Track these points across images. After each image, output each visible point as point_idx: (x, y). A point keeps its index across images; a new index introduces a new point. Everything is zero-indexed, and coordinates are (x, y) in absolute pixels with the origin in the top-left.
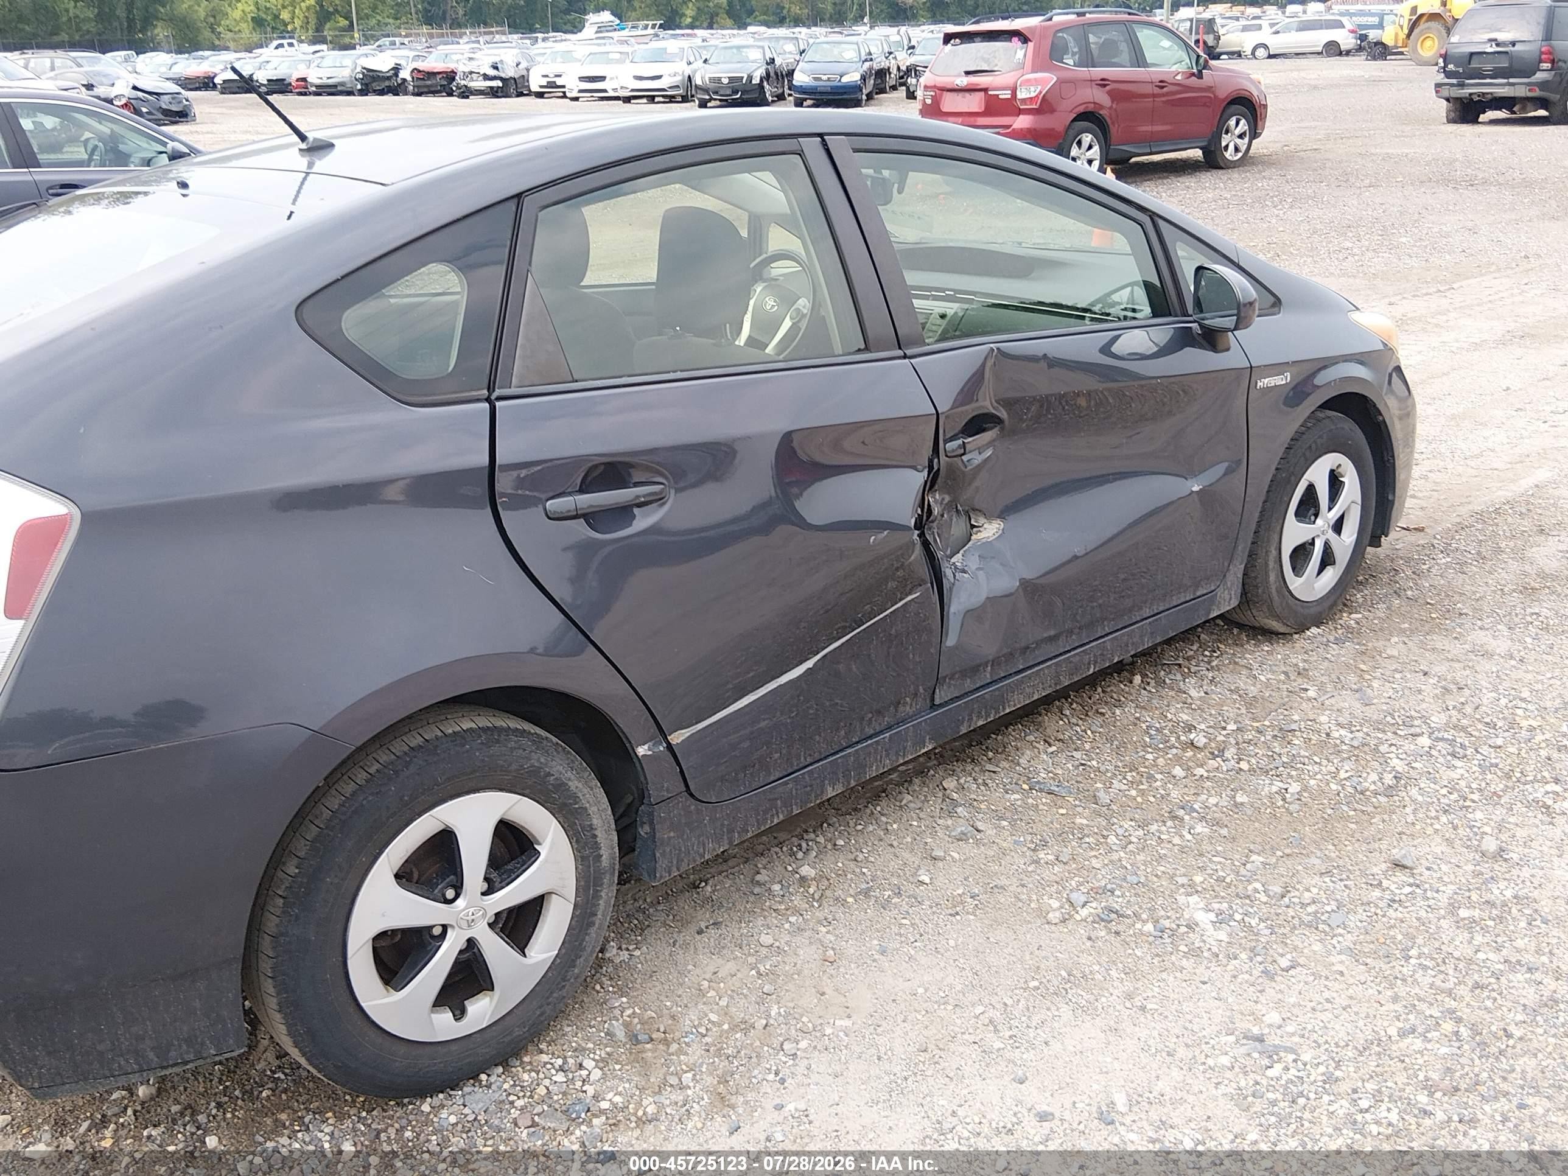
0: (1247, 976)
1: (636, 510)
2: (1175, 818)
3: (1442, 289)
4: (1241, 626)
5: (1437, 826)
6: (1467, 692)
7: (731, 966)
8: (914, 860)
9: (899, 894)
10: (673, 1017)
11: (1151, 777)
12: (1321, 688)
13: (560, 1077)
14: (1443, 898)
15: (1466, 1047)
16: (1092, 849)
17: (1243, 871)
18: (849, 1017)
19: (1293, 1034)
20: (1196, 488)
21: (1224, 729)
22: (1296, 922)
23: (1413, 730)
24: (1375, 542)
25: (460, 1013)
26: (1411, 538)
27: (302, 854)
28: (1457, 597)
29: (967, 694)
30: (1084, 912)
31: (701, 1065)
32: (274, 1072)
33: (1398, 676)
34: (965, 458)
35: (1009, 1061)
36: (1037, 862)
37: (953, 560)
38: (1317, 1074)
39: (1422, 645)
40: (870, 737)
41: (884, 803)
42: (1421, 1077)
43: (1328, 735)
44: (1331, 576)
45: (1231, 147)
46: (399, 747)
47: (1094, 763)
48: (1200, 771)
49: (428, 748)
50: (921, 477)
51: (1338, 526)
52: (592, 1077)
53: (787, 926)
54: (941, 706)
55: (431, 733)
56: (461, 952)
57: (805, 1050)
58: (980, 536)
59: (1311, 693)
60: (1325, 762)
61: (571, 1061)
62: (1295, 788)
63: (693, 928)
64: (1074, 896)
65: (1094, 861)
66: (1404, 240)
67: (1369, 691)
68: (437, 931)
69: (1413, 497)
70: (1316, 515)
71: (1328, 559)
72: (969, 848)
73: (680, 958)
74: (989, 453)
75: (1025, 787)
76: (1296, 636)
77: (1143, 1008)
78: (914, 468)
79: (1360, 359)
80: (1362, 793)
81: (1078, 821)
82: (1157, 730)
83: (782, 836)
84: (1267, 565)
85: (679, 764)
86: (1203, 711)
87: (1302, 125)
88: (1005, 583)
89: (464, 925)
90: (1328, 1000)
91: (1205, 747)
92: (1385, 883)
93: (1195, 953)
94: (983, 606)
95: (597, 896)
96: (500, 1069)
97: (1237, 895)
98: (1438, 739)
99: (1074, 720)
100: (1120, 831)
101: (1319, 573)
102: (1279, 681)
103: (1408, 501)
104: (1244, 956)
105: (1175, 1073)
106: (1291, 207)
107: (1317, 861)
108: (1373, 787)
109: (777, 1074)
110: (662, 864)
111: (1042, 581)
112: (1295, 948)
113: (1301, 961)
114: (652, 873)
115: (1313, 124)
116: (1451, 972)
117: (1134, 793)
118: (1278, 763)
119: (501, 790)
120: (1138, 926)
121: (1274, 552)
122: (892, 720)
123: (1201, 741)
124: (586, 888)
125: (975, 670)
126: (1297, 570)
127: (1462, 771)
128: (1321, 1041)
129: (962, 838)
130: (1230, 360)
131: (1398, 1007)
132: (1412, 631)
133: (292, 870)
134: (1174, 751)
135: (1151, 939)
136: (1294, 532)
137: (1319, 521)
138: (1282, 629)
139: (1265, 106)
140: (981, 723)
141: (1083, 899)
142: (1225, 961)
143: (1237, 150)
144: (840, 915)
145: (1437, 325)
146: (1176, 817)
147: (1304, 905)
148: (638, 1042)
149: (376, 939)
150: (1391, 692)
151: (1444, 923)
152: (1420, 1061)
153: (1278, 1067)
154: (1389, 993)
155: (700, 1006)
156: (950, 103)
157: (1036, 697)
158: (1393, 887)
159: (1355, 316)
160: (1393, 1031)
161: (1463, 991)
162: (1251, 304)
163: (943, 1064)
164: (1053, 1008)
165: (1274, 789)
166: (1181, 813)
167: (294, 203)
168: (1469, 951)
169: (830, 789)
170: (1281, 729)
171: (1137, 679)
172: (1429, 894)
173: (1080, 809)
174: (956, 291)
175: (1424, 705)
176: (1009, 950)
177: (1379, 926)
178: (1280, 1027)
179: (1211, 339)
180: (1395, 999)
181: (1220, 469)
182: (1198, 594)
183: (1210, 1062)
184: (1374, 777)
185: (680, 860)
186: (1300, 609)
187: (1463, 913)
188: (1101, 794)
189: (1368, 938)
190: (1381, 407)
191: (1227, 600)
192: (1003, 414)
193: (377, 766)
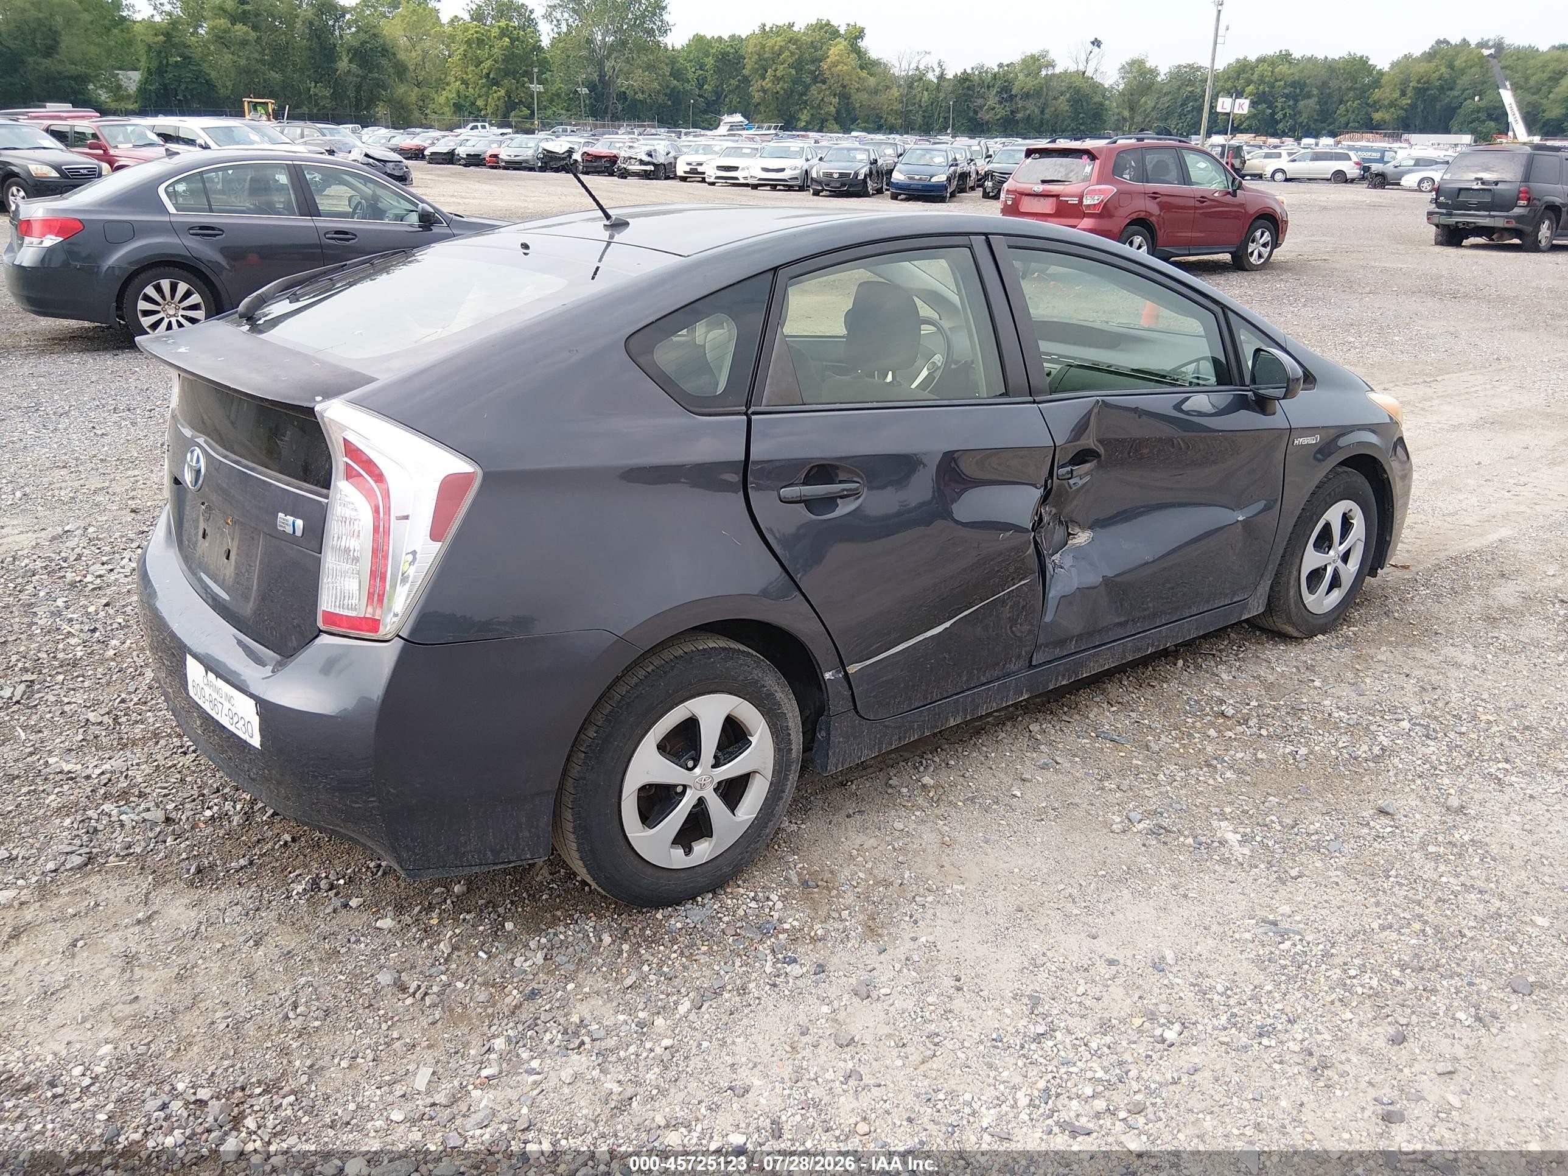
0: (1264, 880)
1: (839, 501)
2: (1209, 765)
3: (1428, 380)
4: (1263, 630)
5: (1413, 787)
6: (1439, 692)
7: (873, 842)
8: (1008, 780)
9: (997, 803)
10: (832, 872)
11: (1190, 735)
12: (1325, 680)
13: (753, 905)
14: (1416, 839)
15: (1430, 940)
16: (1145, 783)
17: (1262, 807)
18: (963, 883)
19: (1299, 922)
20: (1240, 518)
21: (1248, 704)
22: (1303, 845)
23: (1396, 716)
24: (1373, 573)
25: (688, 851)
26: (1398, 573)
27: (599, 724)
28: (1433, 621)
29: (1055, 660)
30: (1141, 826)
31: (855, 906)
32: (549, 883)
33: (1386, 676)
34: (1071, 482)
35: (1084, 923)
36: (1103, 789)
37: (1053, 558)
38: (1318, 950)
39: (1405, 655)
40: (983, 684)
41: (984, 737)
42: (1396, 958)
43: (1330, 715)
44: (1336, 595)
45: (1256, 253)
46: (667, 655)
47: (1146, 721)
48: (1230, 734)
49: (688, 658)
50: (1038, 493)
51: (1345, 558)
52: (776, 907)
53: (913, 818)
54: (1035, 666)
55: (689, 648)
56: (694, 807)
57: (931, 903)
58: (1075, 541)
59: (1317, 684)
60: (1327, 734)
61: (761, 895)
62: (1303, 751)
63: (844, 813)
64: (1132, 815)
65: (1147, 792)
66: (1397, 338)
67: (1363, 685)
68: (679, 789)
69: (1402, 542)
70: (1330, 548)
71: (1335, 582)
72: (1049, 774)
73: (835, 832)
74: (1087, 479)
75: (1093, 734)
76: (1306, 640)
77: (1186, 896)
78: (1034, 486)
79: (1372, 428)
80: (1355, 758)
81: (1135, 762)
82: (1195, 701)
83: (906, 755)
84: (1289, 583)
85: (851, 688)
86: (1231, 690)
87: (1313, 238)
88: (1093, 579)
89: (698, 787)
90: (1326, 901)
91: (1233, 717)
92: (1372, 824)
93: (1225, 861)
94: (1074, 594)
95: (786, 778)
96: (711, 895)
97: (1258, 824)
98: (1415, 724)
99: (1131, 689)
100: (1167, 772)
101: (1327, 593)
102: (1292, 673)
103: (1400, 545)
104: (1262, 866)
105: (1210, 941)
106: (1305, 306)
107: (1319, 805)
108: (1364, 755)
109: (911, 917)
110: (832, 760)
111: (1118, 579)
112: (1302, 864)
113: (1307, 873)
114: (825, 767)
115: (1323, 238)
116: (1420, 889)
117: (1177, 745)
118: (1289, 732)
119: (731, 694)
120: (1182, 839)
121: (1295, 573)
122: (1000, 674)
123: (1230, 712)
124: (780, 772)
125: (1062, 643)
126: (1312, 589)
127: (1432, 748)
128: (1321, 928)
129: (1044, 767)
130: (1276, 421)
131: (1379, 910)
132: (1397, 643)
133: (592, 734)
134: (1209, 718)
135: (1191, 849)
136: (1312, 559)
137: (1332, 553)
138: (1296, 634)
139: (1286, 222)
140: (1064, 683)
141: (1139, 817)
142: (1248, 869)
143: (1260, 256)
144: (953, 813)
145: (1423, 409)
146: (1211, 765)
147: (1309, 835)
148: (808, 887)
149: (640, 790)
150: (1380, 687)
151: (1416, 855)
152: (1395, 948)
153: (1287, 945)
154: (1373, 900)
155: (852, 867)
156: (1027, 205)
157: (1106, 667)
158: (1378, 827)
159: (1372, 396)
160: (1375, 925)
161: (1428, 902)
162: (1298, 380)
163: (1035, 921)
164: (1117, 891)
165: (1287, 751)
166: (1215, 762)
167: (600, 261)
168: (1435, 877)
169: (952, 720)
170: (1293, 708)
171: (1180, 663)
172: (1406, 834)
173: (1136, 754)
174: (1060, 356)
175: (1406, 699)
176: (1083, 848)
177: (1366, 853)
178: (1290, 916)
179: (1262, 405)
180: (1378, 904)
181: (1261, 504)
182: (1235, 600)
183: (1237, 936)
184: (1365, 748)
185: (844, 760)
186: (1310, 619)
187: (1431, 849)
188: (1152, 744)
189: (1358, 861)
190: (1386, 467)
191: (1256, 607)
192: (1101, 450)
193: (651, 668)
